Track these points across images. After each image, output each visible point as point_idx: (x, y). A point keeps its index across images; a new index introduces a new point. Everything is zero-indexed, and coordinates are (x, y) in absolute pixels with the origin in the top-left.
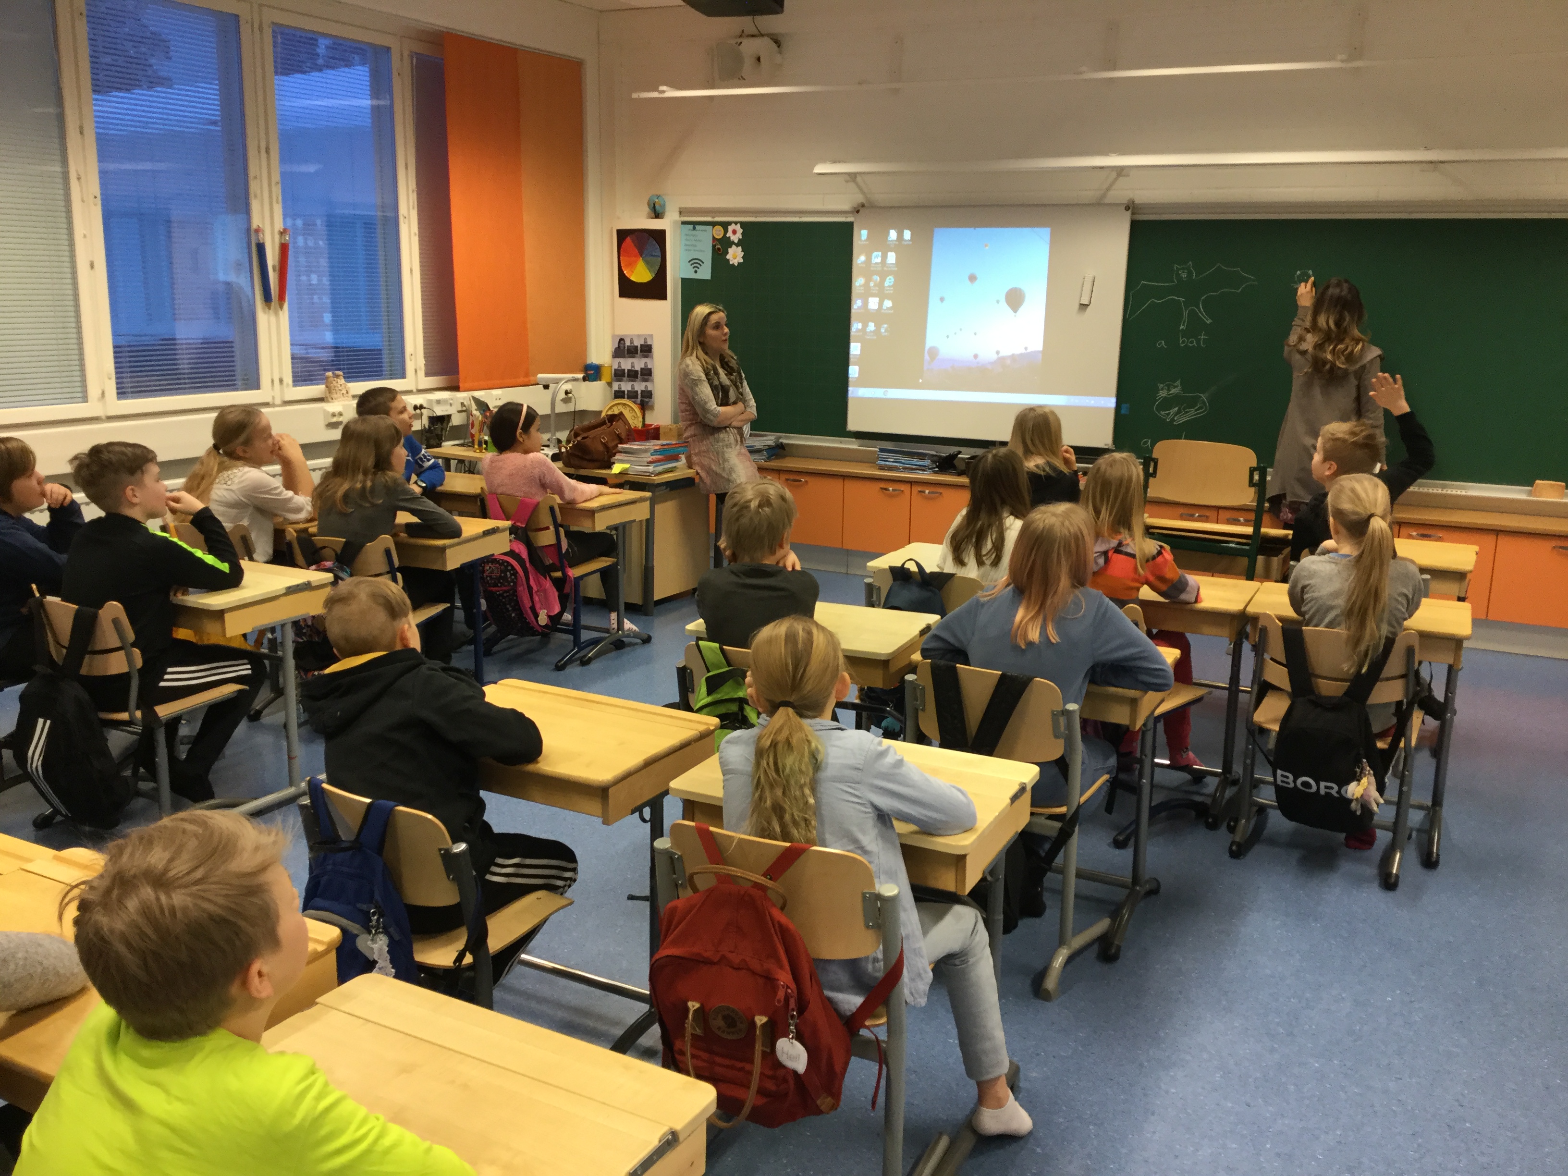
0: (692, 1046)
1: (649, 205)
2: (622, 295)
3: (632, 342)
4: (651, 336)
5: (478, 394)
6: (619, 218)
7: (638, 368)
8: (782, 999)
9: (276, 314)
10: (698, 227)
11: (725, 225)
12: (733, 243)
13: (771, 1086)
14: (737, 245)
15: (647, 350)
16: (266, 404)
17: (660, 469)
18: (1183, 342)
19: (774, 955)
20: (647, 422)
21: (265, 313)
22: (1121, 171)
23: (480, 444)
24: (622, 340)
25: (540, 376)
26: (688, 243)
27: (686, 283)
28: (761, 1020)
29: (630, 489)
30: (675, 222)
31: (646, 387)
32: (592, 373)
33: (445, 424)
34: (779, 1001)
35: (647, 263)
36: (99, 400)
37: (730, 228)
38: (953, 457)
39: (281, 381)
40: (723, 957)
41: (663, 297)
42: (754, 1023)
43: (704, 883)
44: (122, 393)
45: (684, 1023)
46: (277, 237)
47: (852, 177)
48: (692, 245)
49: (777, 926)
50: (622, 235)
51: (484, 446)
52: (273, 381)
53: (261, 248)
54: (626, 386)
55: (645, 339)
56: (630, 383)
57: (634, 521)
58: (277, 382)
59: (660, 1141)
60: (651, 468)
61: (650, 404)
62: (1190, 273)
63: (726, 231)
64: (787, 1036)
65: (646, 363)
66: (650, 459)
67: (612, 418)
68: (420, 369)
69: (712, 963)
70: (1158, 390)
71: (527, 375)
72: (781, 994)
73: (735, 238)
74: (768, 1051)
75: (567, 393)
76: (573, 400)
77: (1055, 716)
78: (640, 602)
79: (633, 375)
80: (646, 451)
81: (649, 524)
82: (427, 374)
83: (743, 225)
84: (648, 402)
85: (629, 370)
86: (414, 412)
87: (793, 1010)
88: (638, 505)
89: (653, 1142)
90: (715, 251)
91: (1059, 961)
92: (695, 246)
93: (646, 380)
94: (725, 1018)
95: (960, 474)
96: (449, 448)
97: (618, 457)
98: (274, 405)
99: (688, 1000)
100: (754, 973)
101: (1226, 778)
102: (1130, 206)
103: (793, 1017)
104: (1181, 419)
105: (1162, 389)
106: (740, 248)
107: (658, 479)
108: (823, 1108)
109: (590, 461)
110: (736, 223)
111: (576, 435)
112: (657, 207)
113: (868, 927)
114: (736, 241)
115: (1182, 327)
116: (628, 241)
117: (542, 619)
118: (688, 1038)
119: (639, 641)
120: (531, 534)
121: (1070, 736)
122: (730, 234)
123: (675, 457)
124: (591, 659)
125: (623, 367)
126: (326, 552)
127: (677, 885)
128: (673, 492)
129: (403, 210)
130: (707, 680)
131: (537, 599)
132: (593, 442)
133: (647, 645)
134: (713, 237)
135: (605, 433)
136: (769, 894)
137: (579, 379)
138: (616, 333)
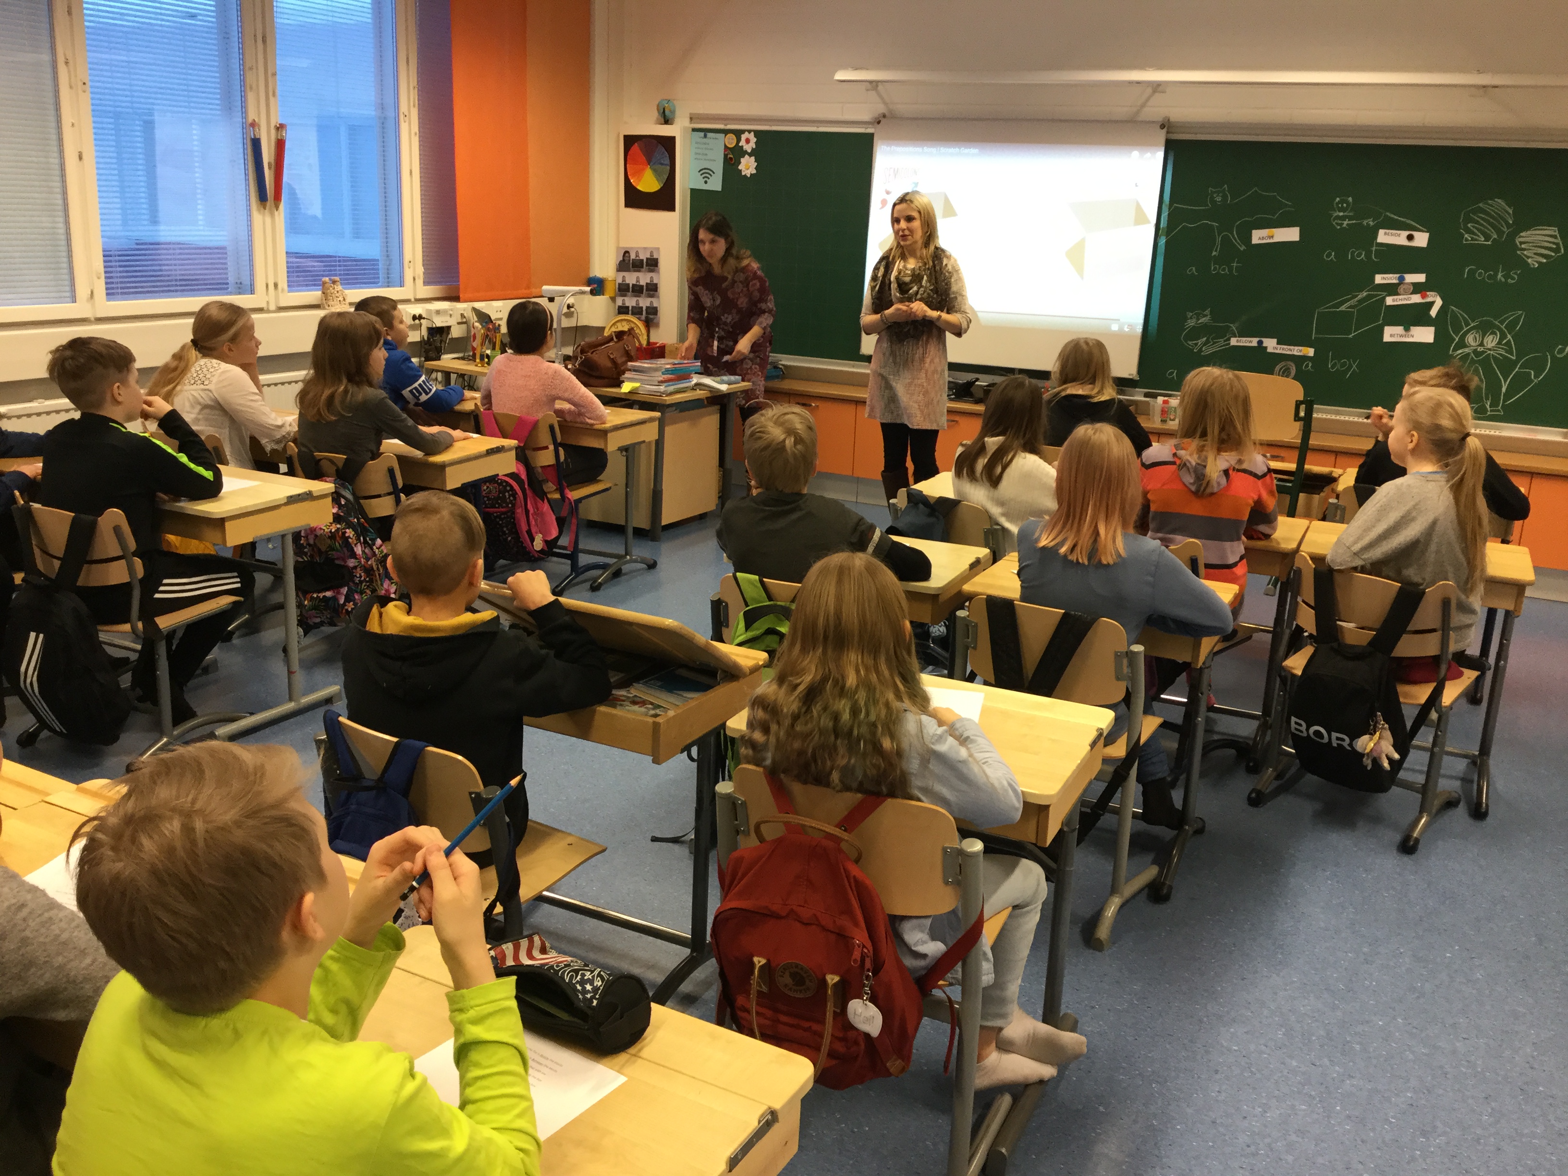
0: (757, 1004)
1: (658, 110)
2: (628, 205)
3: (637, 255)
4: (658, 249)
5: (478, 305)
6: (626, 123)
7: (643, 282)
8: (859, 959)
9: (272, 215)
10: (709, 135)
11: (738, 133)
12: (746, 152)
13: (840, 1048)
14: (750, 155)
15: (653, 264)
16: (260, 310)
17: (671, 388)
18: (1215, 269)
19: (848, 912)
20: (652, 340)
21: (259, 210)
22: (1157, 87)
23: (482, 358)
24: (626, 253)
25: (545, 287)
26: (699, 151)
27: (696, 195)
28: (832, 979)
29: (640, 409)
30: (685, 129)
31: (651, 302)
32: (597, 286)
33: (444, 336)
34: (855, 961)
35: (655, 171)
36: (88, 301)
37: (744, 137)
38: (971, 384)
39: (276, 285)
40: (792, 910)
41: (671, 208)
42: (824, 981)
43: (771, 832)
44: (111, 294)
45: (749, 979)
46: (273, 132)
47: (874, 85)
48: (703, 154)
49: (852, 881)
50: (630, 141)
51: (486, 360)
52: (267, 286)
53: (256, 144)
54: (630, 302)
55: (651, 253)
56: (635, 299)
57: (644, 442)
58: (271, 287)
59: (759, 1123)
60: (662, 388)
61: (655, 321)
62: (1225, 197)
63: (739, 140)
64: (860, 997)
65: (652, 278)
66: (661, 379)
67: (620, 335)
68: (419, 278)
69: (779, 917)
70: (1186, 319)
71: (528, 287)
72: (857, 954)
73: (748, 148)
74: (838, 1011)
75: (569, 307)
76: (575, 315)
77: (1118, 656)
78: (648, 528)
79: (637, 290)
80: (656, 370)
81: (659, 444)
82: (426, 283)
83: (757, 133)
84: (652, 320)
85: (633, 285)
86: (412, 322)
87: (868, 970)
88: (648, 425)
89: (753, 1124)
90: (727, 160)
91: (1110, 911)
92: (706, 155)
93: (652, 296)
94: (793, 975)
95: (978, 401)
96: (448, 361)
97: (627, 375)
98: (268, 311)
99: (753, 956)
100: (824, 929)
101: (1266, 722)
102: (1165, 125)
103: (868, 977)
104: (1208, 351)
105: (1191, 318)
106: (753, 158)
107: (669, 400)
108: (891, 1070)
109: (597, 377)
110: (749, 131)
111: (582, 352)
112: (667, 112)
113: (947, 883)
114: (749, 151)
115: (1214, 253)
116: (636, 147)
117: (538, 544)
118: (753, 995)
119: (645, 566)
120: (529, 453)
121: (1133, 679)
122: (742, 143)
123: (686, 377)
124: (600, 584)
125: (627, 282)
126: (325, 464)
127: (738, 832)
128: (683, 414)
129: (404, 108)
130: (745, 613)
131: (533, 523)
132: (600, 358)
133: (652, 571)
134: (725, 146)
135: (614, 350)
136: (843, 845)
137: (583, 293)
138: (621, 245)
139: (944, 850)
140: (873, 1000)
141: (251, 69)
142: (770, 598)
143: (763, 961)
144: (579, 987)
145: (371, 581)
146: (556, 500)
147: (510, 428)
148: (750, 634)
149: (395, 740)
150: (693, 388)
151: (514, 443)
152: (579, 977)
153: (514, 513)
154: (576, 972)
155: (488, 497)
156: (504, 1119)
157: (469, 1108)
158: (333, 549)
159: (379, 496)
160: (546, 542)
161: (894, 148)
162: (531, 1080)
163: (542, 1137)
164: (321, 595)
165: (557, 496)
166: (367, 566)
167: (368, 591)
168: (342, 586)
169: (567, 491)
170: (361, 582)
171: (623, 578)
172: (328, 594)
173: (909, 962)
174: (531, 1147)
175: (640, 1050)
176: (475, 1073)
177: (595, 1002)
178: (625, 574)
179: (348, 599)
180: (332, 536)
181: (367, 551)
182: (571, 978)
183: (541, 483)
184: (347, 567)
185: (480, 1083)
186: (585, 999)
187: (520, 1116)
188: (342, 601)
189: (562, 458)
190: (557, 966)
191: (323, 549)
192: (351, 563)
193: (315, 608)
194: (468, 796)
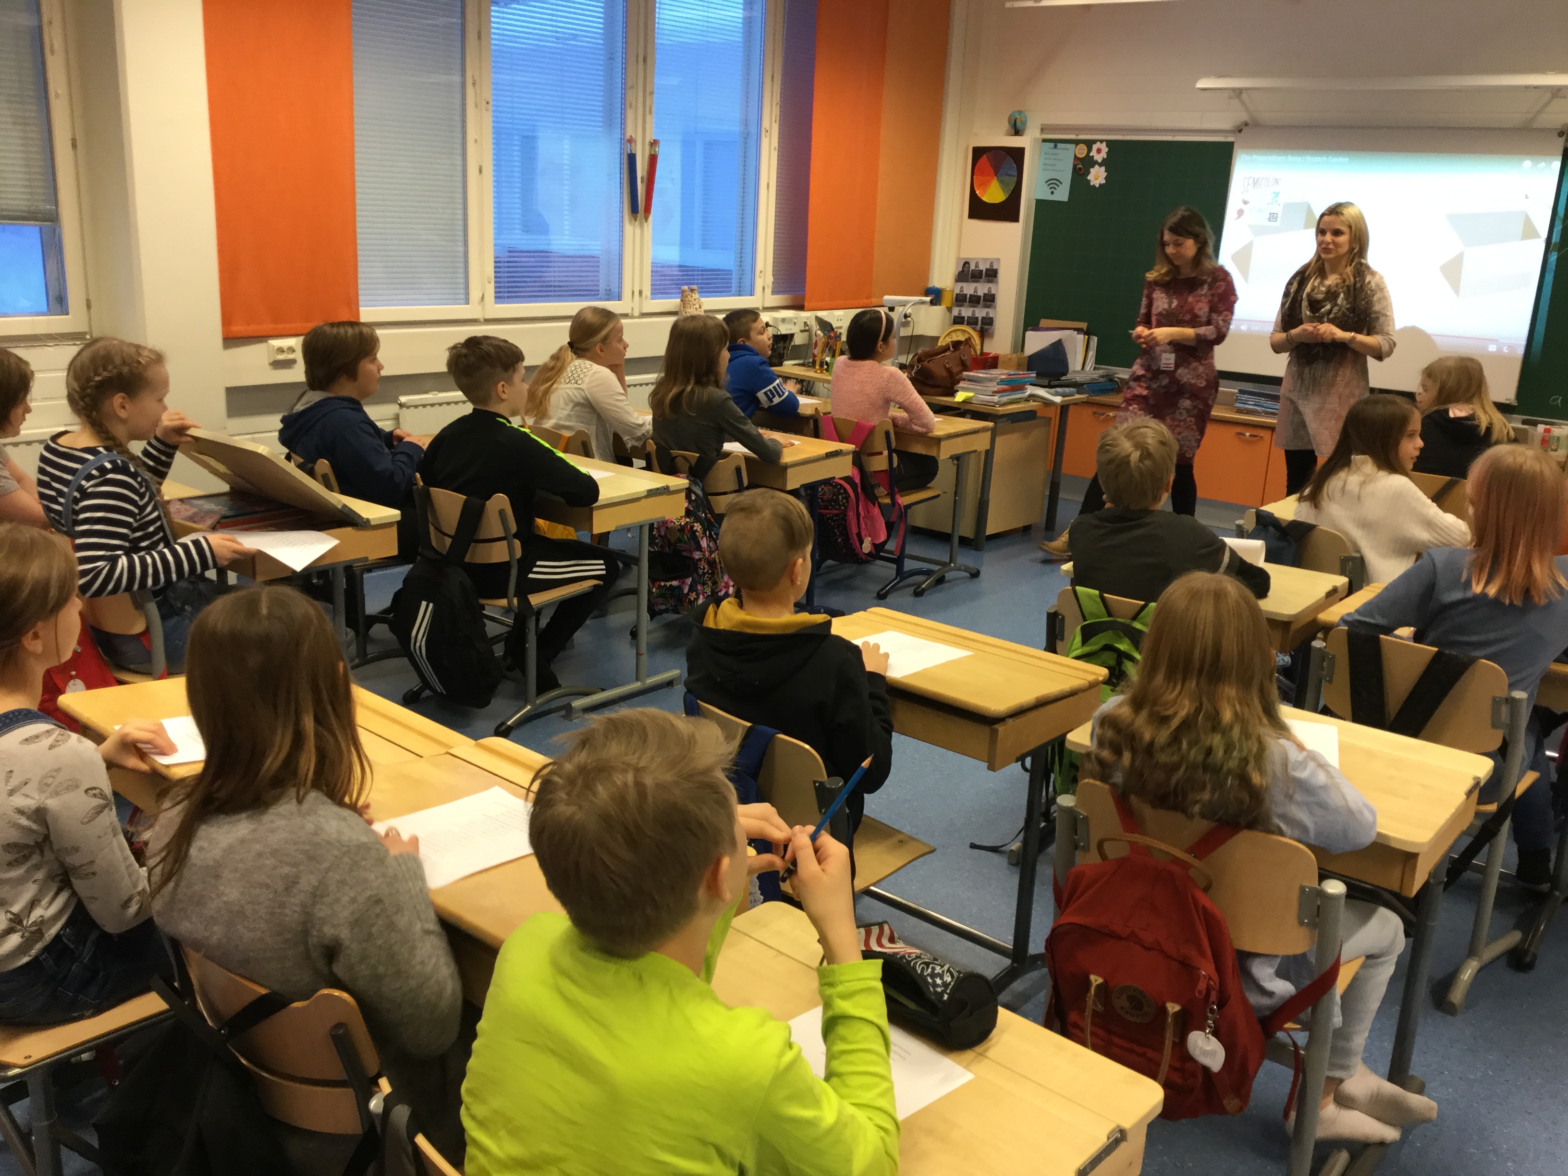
0: (1092, 1023)
1: (1009, 122)
2: (972, 215)
3: (977, 265)
4: (998, 260)
5: (822, 314)
6: (976, 135)
7: (980, 293)
8: (1204, 990)
9: (642, 227)
10: (1060, 145)
11: (1089, 144)
12: (1096, 163)
13: (1176, 1078)
14: (1100, 165)
15: (992, 274)
17: (1005, 399)
19: (1194, 940)
20: (986, 350)
21: (631, 224)
24: (966, 264)
25: (886, 297)
26: (1048, 162)
27: (1041, 205)
28: (1173, 1008)
29: (972, 418)
30: (1035, 140)
31: (988, 313)
32: (936, 296)
33: (787, 343)
34: (1200, 992)
35: (1001, 182)
36: (479, 303)
37: (1095, 147)
39: (641, 293)
40: (1133, 932)
41: (1016, 219)
42: (1164, 1010)
44: (499, 297)
45: (1085, 997)
46: (647, 147)
47: (1238, 92)
48: (1052, 165)
49: (1201, 910)
50: (978, 153)
51: (825, 367)
52: (633, 293)
53: (632, 159)
54: (966, 312)
55: (991, 264)
56: (972, 309)
57: (975, 451)
58: (637, 294)
59: (1108, 1138)
60: (996, 398)
61: (990, 331)
63: (1090, 150)
64: (1202, 1029)
65: (990, 288)
66: (996, 389)
67: (957, 344)
68: (768, 286)
69: (1120, 938)
71: (869, 297)
72: (1202, 986)
73: (1099, 158)
74: (1177, 1040)
75: (908, 316)
76: (911, 324)
77: (1496, 703)
78: (972, 537)
79: (975, 300)
81: (989, 454)
82: (774, 292)
83: (1109, 143)
84: (987, 330)
85: (971, 295)
87: (1213, 1003)
88: (981, 435)
89: (1102, 1140)
90: (1076, 170)
91: (1467, 974)
92: (1055, 165)
93: (989, 307)
94: (1130, 998)
97: (962, 384)
98: (632, 317)
99: (1090, 974)
106: (1103, 168)
107: (1001, 410)
108: (1228, 1108)
109: (932, 386)
110: (1101, 141)
111: (920, 360)
112: (1018, 123)
114: (1100, 161)
116: (984, 159)
117: (867, 547)
118: (1088, 1013)
119: (968, 574)
120: (864, 458)
121: (1512, 728)
122: (1093, 153)
123: (1021, 388)
124: (924, 590)
125: (965, 292)
126: (680, 462)
127: (1076, 847)
128: (1015, 425)
129: (766, 123)
130: (1083, 628)
131: (863, 526)
132: (936, 367)
133: (976, 580)
134: (1075, 156)
135: (950, 360)
136: (1192, 873)
137: (923, 303)
138: (962, 256)
139: (1302, 889)
140: (1215, 1034)
141: (632, 87)
142: (1110, 614)
143: (1100, 980)
144: (930, 980)
145: (713, 573)
146: (887, 505)
147: (847, 432)
148: (1087, 649)
149: (749, 724)
150: (1027, 400)
151: (851, 447)
152: (930, 970)
153: (846, 515)
154: (927, 964)
155: (822, 499)
156: (867, 1097)
157: (835, 1080)
158: (680, 540)
159: (725, 493)
160: (874, 545)
161: (1255, 157)
162: (891, 1061)
163: (900, 1117)
164: (668, 584)
165: (887, 501)
166: (710, 559)
167: (709, 583)
168: (687, 577)
169: (898, 496)
170: (704, 574)
171: (946, 585)
172: (675, 583)
173: (1255, 999)
174: (891, 1127)
175: (986, 1050)
176: (841, 1046)
177: (946, 997)
178: (949, 581)
179: (692, 589)
180: (682, 529)
181: (711, 544)
182: (923, 969)
183: (873, 487)
184: (694, 558)
185: (845, 1057)
186: (936, 992)
187: (882, 1095)
188: (686, 591)
189: (895, 464)
190: (909, 957)
191: (673, 541)
192: (697, 555)
193: (662, 596)
194: (812, 784)
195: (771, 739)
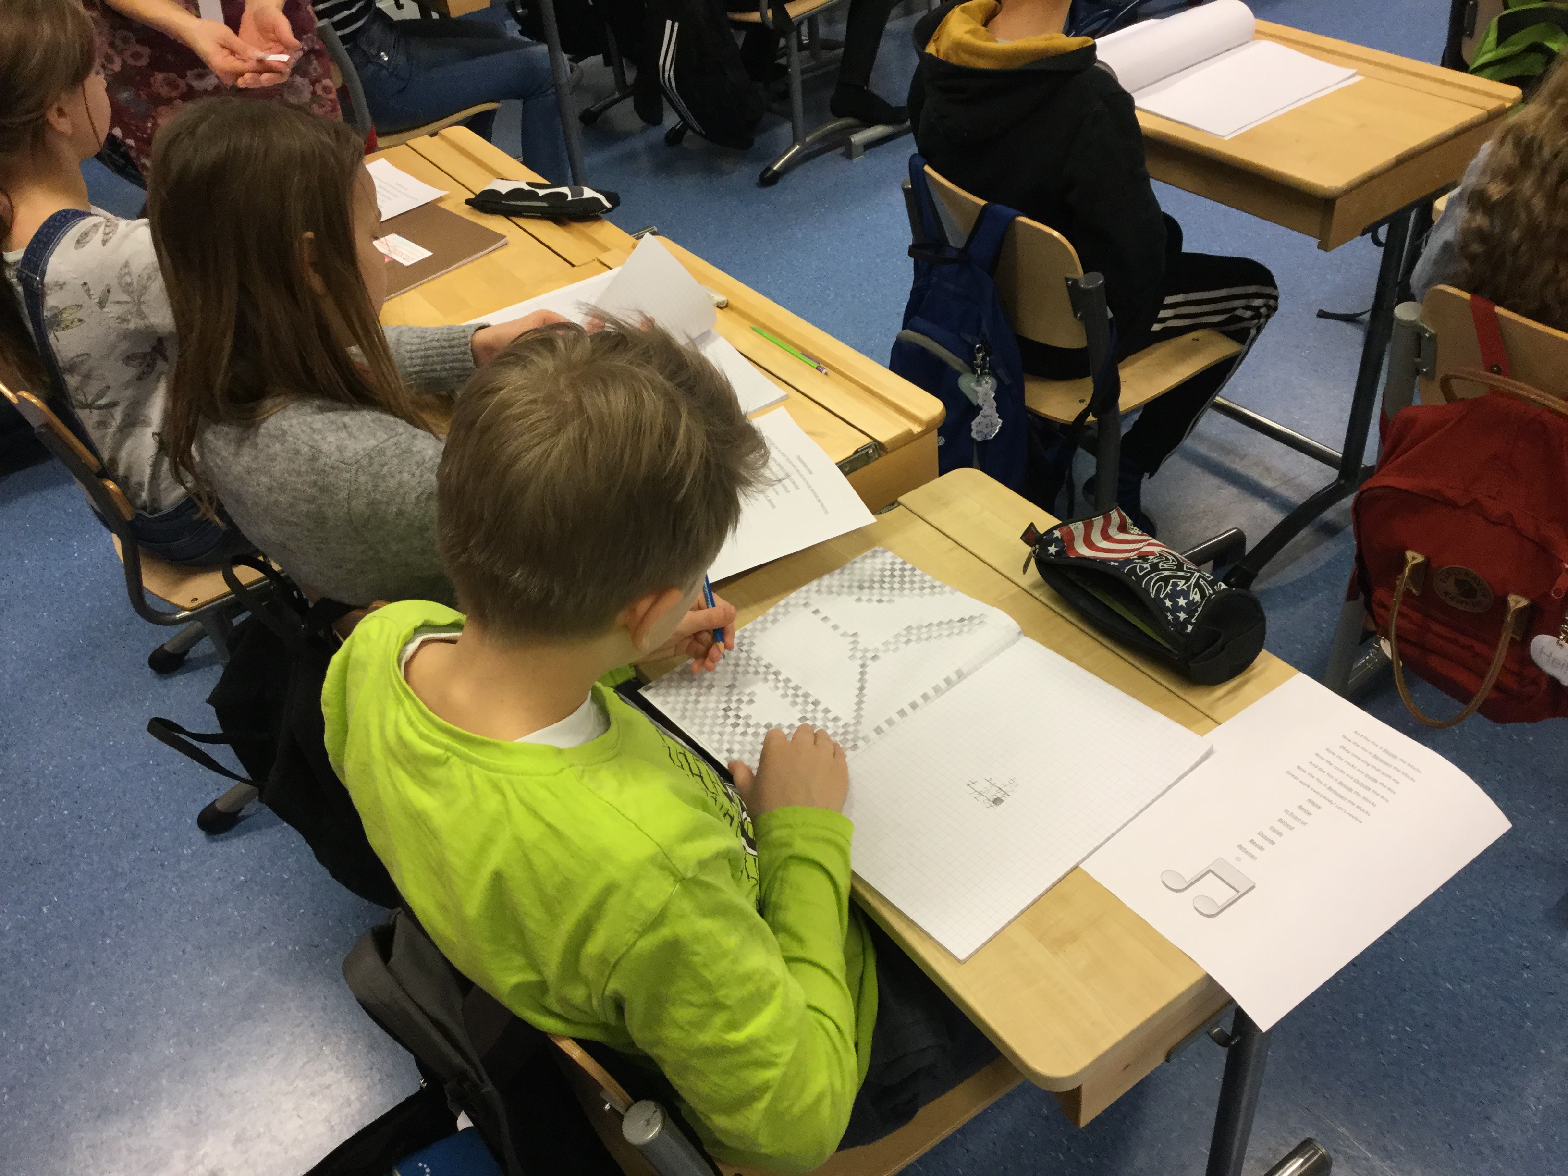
0: (1403, 604)
8: (1564, 591)
13: (1513, 684)
28: (1517, 602)
34: (1557, 591)
40: (1476, 501)
42: (1505, 603)
64: (1555, 633)
69: (1455, 507)
72: (1562, 583)
74: (1517, 643)
94: (1459, 583)
99: (1406, 549)
100: (1520, 534)
118: (1398, 594)
130: (1501, 20)
143: (1420, 559)
148: (1499, 54)
149: (983, 203)
194: (1064, 281)
195: (1010, 222)
